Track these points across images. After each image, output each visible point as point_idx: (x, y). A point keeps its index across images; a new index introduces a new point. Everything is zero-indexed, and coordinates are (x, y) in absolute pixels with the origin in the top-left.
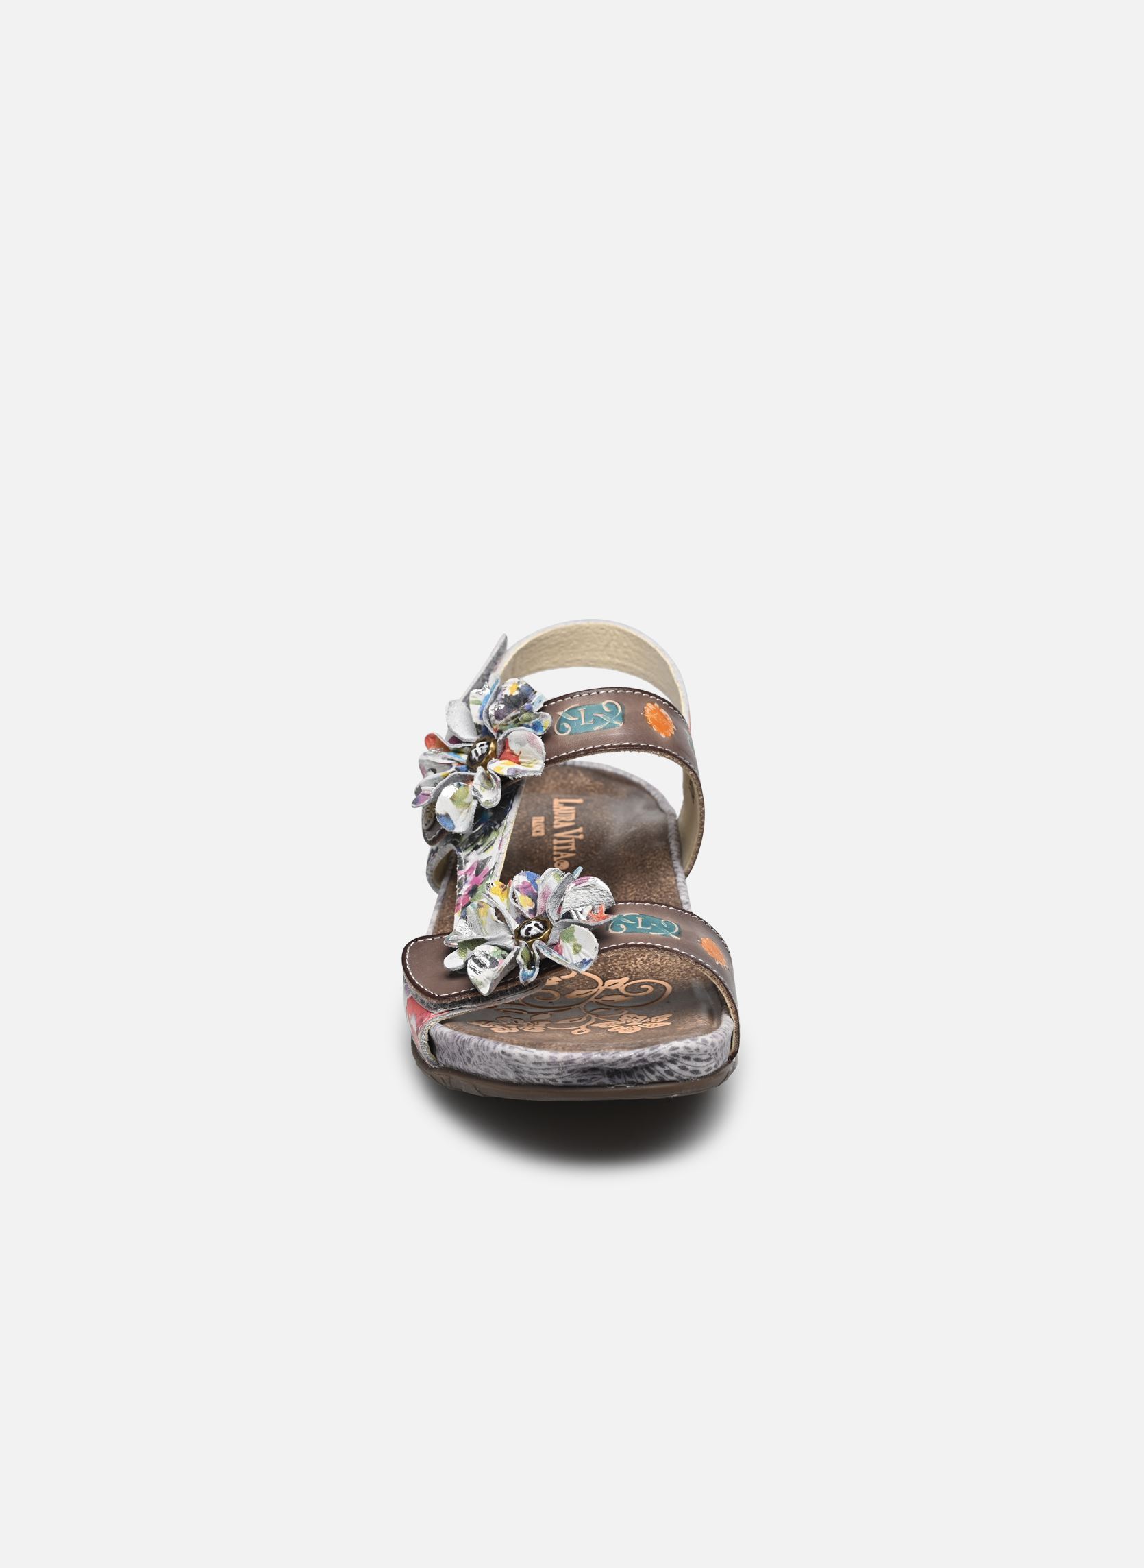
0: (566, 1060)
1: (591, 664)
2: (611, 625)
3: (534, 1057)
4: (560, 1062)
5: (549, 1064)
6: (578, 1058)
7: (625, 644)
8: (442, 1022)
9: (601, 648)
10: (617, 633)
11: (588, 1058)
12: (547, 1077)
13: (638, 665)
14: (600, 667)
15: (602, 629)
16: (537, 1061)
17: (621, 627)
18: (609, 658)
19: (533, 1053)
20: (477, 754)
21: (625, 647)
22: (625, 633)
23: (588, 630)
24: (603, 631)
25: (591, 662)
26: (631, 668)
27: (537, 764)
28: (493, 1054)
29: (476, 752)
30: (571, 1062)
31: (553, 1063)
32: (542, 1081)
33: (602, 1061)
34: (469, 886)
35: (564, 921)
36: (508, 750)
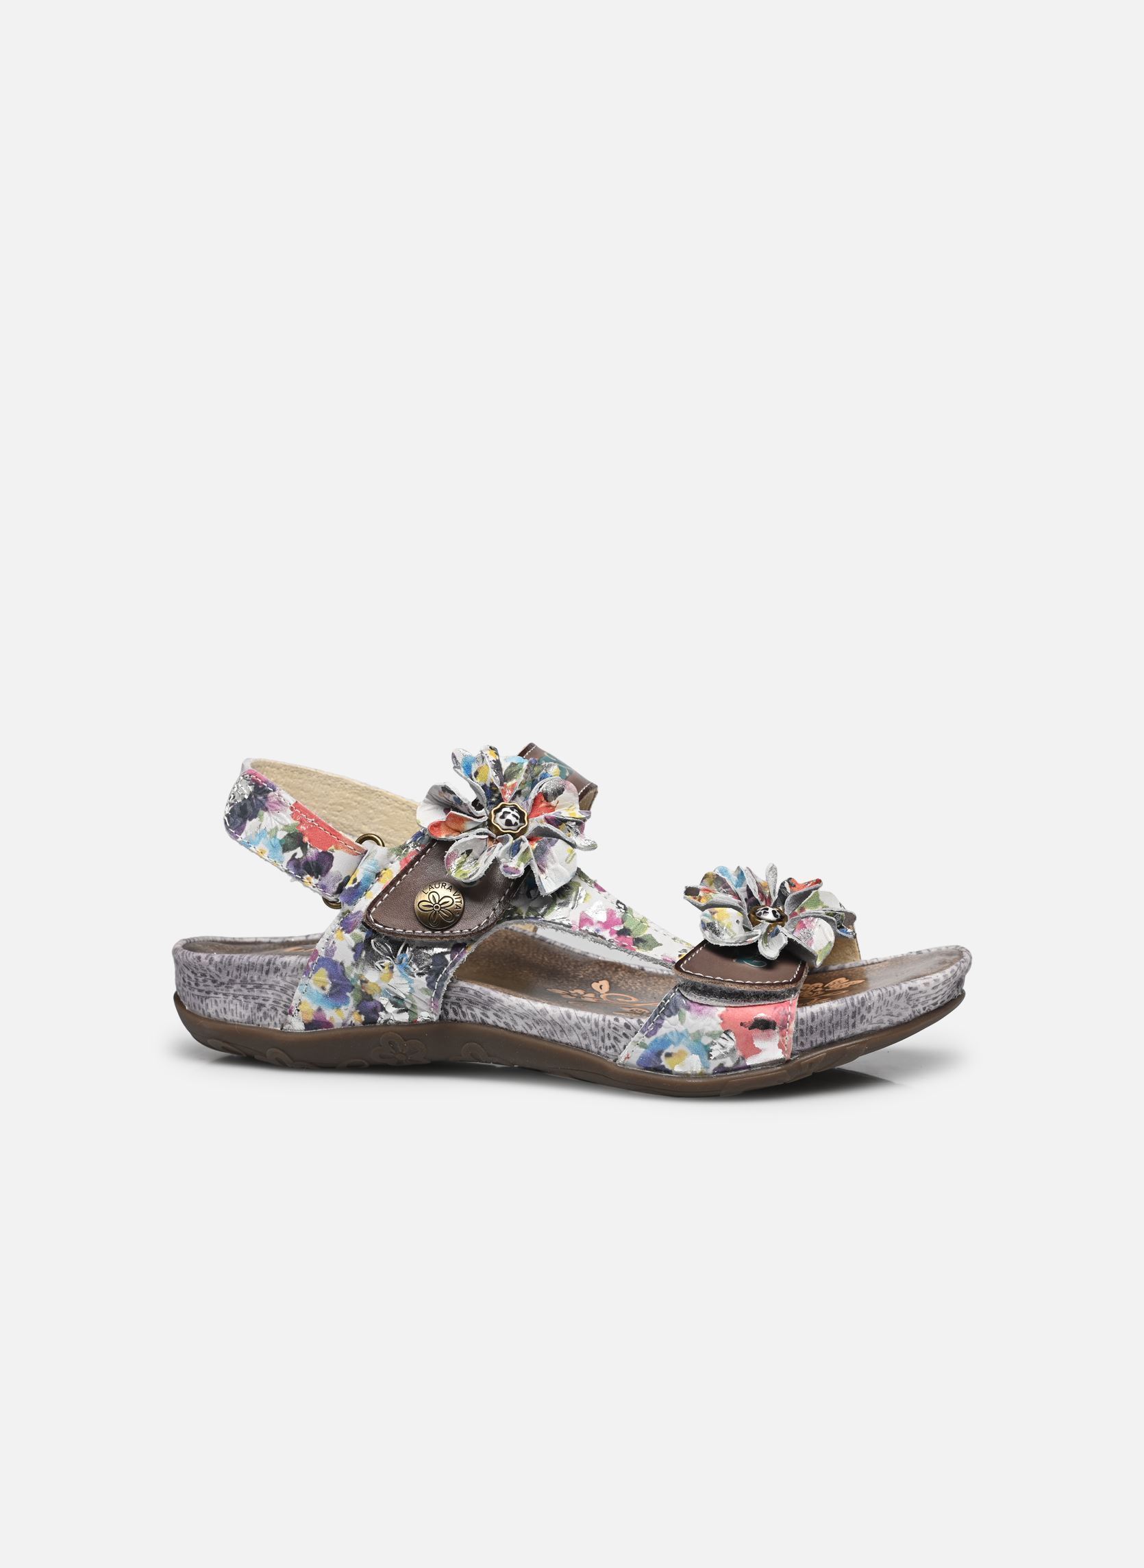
8: (798, 1006)
27: (574, 809)
34: (608, 931)
35: (788, 899)
36: (543, 805)
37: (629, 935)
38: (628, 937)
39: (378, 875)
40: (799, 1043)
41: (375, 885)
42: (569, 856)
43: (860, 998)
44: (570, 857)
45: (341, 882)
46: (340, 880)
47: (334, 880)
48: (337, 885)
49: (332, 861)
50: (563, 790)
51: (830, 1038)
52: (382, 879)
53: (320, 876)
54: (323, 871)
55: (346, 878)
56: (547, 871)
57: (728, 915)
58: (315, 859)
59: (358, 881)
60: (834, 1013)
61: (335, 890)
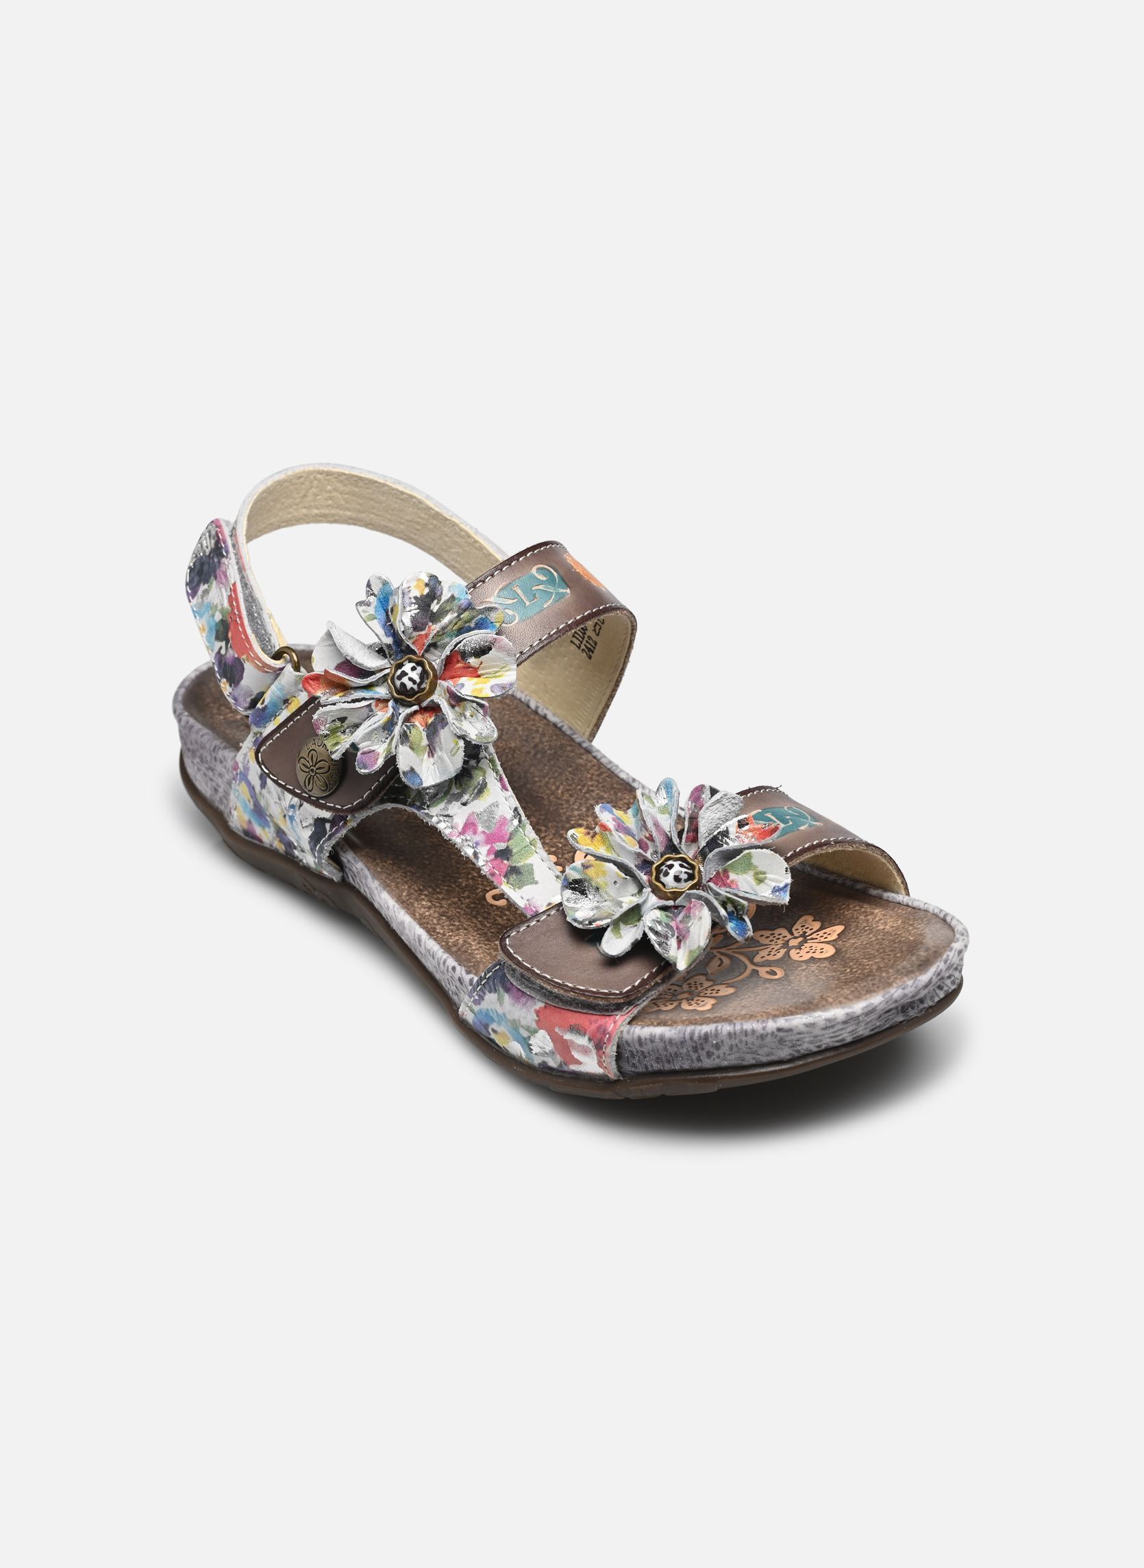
0: (866, 1010)
1: (283, 524)
2: (311, 468)
3: (824, 1022)
4: (861, 1015)
5: (845, 1022)
6: (880, 1004)
7: (329, 488)
8: (630, 1023)
9: (297, 501)
10: (319, 476)
11: (891, 999)
12: (836, 1039)
13: (348, 509)
14: (293, 525)
15: (301, 477)
16: (829, 1024)
17: (321, 468)
18: (304, 511)
19: (820, 1016)
20: (414, 682)
21: (330, 492)
22: (329, 474)
23: (286, 484)
24: (302, 480)
25: (283, 522)
26: (333, 515)
27: (507, 671)
28: (762, 1037)
29: (410, 679)
30: (873, 1010)
31: (851, 1019)
32: (824, 1047)
33: (905, 995)
34: (488, 847)
35: (717, 850)
36: (459, 665)
37: (508, 860)
38: (505, 862)
39: (286, 701)
40: (631, 1064)
41: (284, 711)
42: (454, 748)
43: (703, 1032)
44: (455, 750)
45: (253, 697)
46: (251, 696)
47: (244, 695)
48: (249, 700)
49: (243, 672)
50: (490, 649)
51: (667, 1067)
52: (289, 707)
53: (233, 685)
54: (236, 682)
55: (258, 694)
56: (435, 755)
57: (604, 873)
58: (230, 663)
59: (266, 703)
60: (667, 1043)
61: (247, 705)
